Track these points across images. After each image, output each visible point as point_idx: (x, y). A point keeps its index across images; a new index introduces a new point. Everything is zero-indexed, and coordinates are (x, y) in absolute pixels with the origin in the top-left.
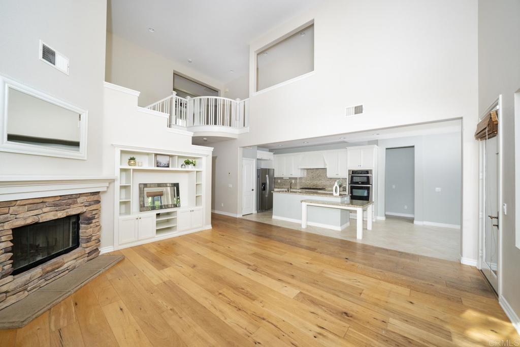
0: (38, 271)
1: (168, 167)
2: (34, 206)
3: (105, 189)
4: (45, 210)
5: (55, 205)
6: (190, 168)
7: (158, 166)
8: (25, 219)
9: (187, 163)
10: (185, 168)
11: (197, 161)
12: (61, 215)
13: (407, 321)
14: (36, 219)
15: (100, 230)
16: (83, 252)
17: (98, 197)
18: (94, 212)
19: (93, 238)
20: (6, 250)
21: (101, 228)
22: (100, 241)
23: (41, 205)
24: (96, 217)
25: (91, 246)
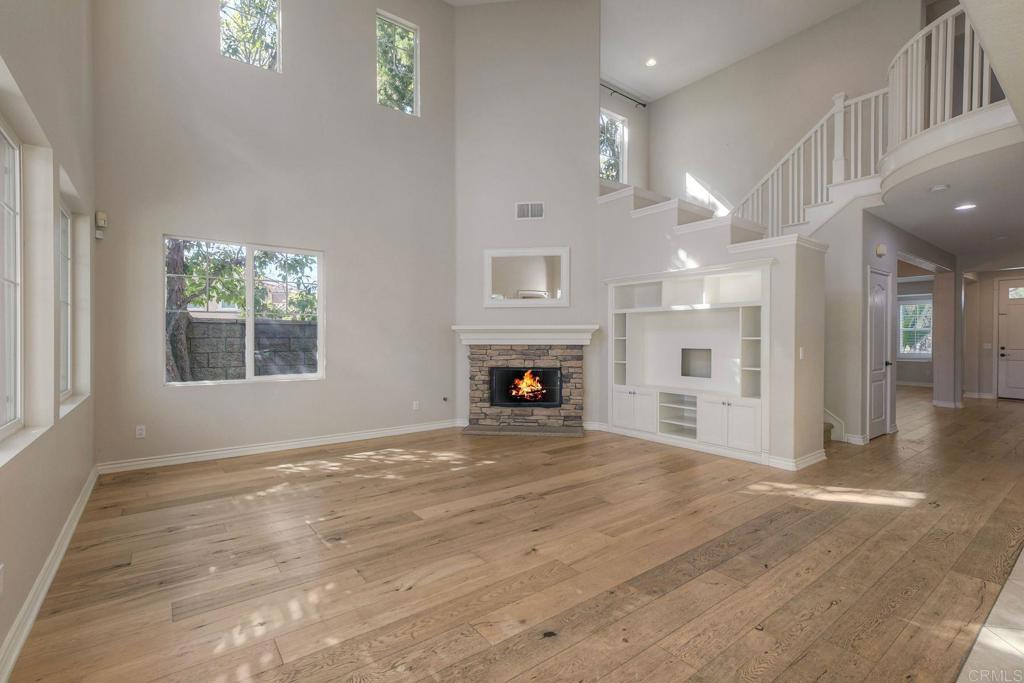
0: (508, 410)
2: (505, 352)
3: (587, 343)
4: (514, 357)
5: (522, 354)
8: (497, 361)
12: (529, 364)
14: (505, 364)
15: (582, 395)
16: (557, 413)
17: (577, 352)
18: (571, 370)
19: (572, 401)
20: (484, 382)
21: (584, 392)
22: (582, 409)
23: (511, 352)
24: (574, 376)
25: (567, 409)
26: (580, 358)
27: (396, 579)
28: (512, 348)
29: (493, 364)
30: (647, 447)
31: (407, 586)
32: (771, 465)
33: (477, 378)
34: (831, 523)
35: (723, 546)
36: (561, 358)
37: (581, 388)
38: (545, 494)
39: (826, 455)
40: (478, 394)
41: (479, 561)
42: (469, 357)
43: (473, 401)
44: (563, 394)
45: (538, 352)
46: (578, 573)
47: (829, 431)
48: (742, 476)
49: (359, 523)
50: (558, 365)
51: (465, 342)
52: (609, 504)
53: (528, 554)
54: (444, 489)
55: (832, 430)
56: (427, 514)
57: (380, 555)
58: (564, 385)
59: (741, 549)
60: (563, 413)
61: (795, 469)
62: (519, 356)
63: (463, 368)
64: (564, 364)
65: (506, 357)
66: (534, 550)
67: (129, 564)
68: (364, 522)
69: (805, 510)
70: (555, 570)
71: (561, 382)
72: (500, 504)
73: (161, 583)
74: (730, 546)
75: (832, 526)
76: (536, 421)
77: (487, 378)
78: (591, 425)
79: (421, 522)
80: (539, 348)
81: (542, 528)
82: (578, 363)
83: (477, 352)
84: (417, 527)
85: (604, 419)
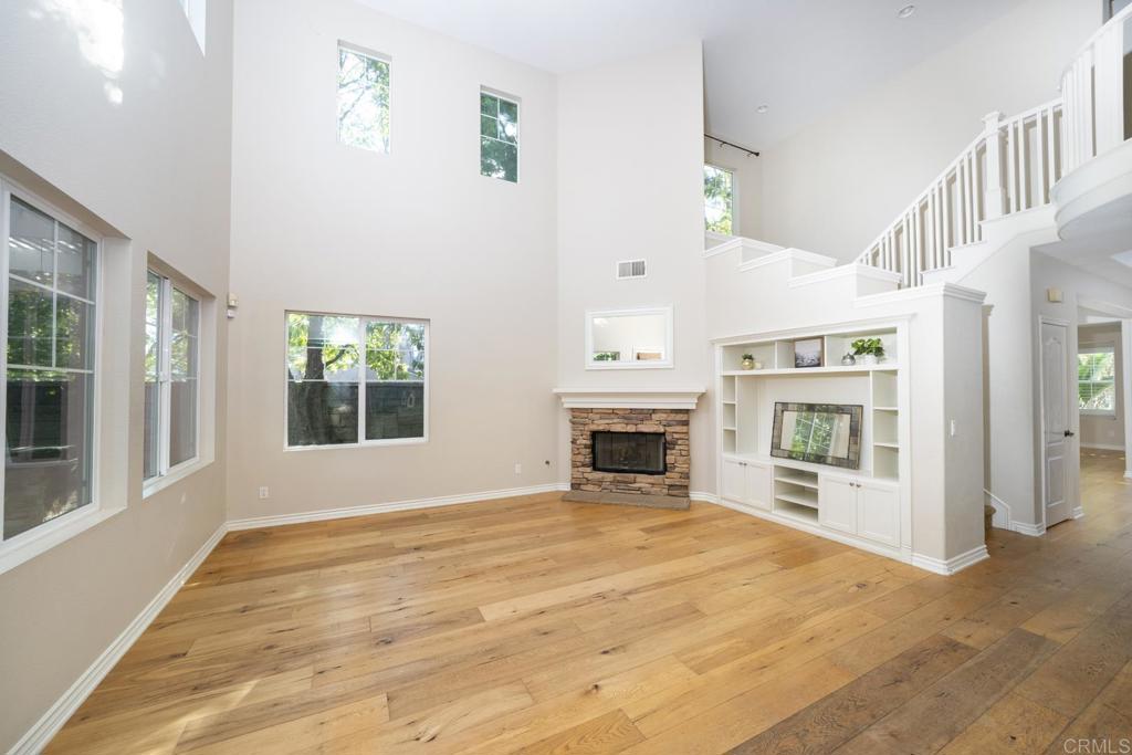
0: (610, 476)
1: (818, 365)
2: (607, 416)
3: (694, 407)
4: (615, 421)
5: (624, 418)
6: (868, 362)
7: (797, 366)
8: (599, 425)
9: (861, 350)
10: (854, 363)
11: (886, 341)
12: (631, 429)
13: (275, 705)
14: (607, 428)
15: (689, 462)
16: (661, 481)
17: (683, 417)
18: (676, 436)
19: (677, 469)
20: (586, 447)
21: (690, 459)
22: (688, 478)
23: (612, 416)
24: (680, 442)
25: (672, 477)
26: (686, 423)
27: (423, 719)
28: (613, 412)
29: (594, 428)
30: (761, 527)
31: (432, 732)
32: (914, 564)
33: (578, 442)
34: (1009, 677)
35: (847, 708)
36: (664, 423)
37: (687, 455)
38: (630, 593)
39: (989, 553)
40: (580, 458)
41: (527, 700)
42: (571, 421)
43: (574, 466)
44: (668, 461)
45: (641, 416)
46: (643, 739)
47: (990, 516)
48: (876, 580)
49: (418, 620)
50: (662, 430)
51: (566, 406)
52: (703, 615)
53: (588, 693)
54: (521, 577)
55: (994, 516)
56: (491, 613)
57: (421, 675)
58: (668, 452)
59: (873, 717)
60: (668, 482)
61: (947, 574)
62: (621, 420)
63: (565, 432)
64: (668, 429)
65: (607, 421)
66: (596, 687)
67: (184, 654)
68: (425, 618)
69: (967, 647)
70: (613, 730)
71: (665, 449)
72: (576, 605)
73: (196, 688)
74: (858, 708)
75: (1011, 683)
76: (639, 489)
77: (588, 442)
78: (697, 495)
79: (482, 625)
80: (641, 411)
81: (614, 649)
82: (684, 429)
83: (578, 416)
84: (476, 632)
85: (712, 489)
